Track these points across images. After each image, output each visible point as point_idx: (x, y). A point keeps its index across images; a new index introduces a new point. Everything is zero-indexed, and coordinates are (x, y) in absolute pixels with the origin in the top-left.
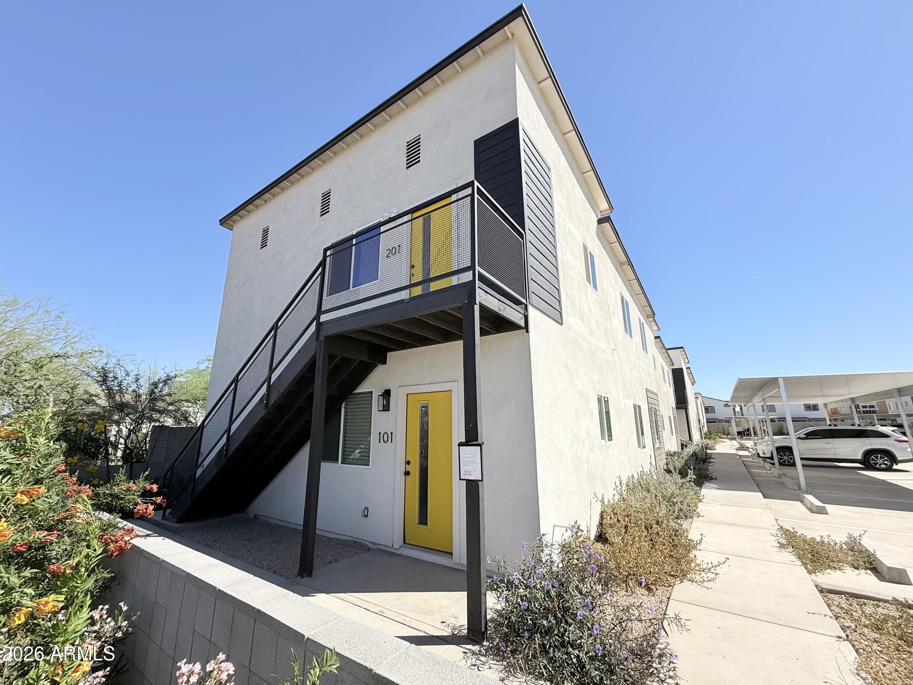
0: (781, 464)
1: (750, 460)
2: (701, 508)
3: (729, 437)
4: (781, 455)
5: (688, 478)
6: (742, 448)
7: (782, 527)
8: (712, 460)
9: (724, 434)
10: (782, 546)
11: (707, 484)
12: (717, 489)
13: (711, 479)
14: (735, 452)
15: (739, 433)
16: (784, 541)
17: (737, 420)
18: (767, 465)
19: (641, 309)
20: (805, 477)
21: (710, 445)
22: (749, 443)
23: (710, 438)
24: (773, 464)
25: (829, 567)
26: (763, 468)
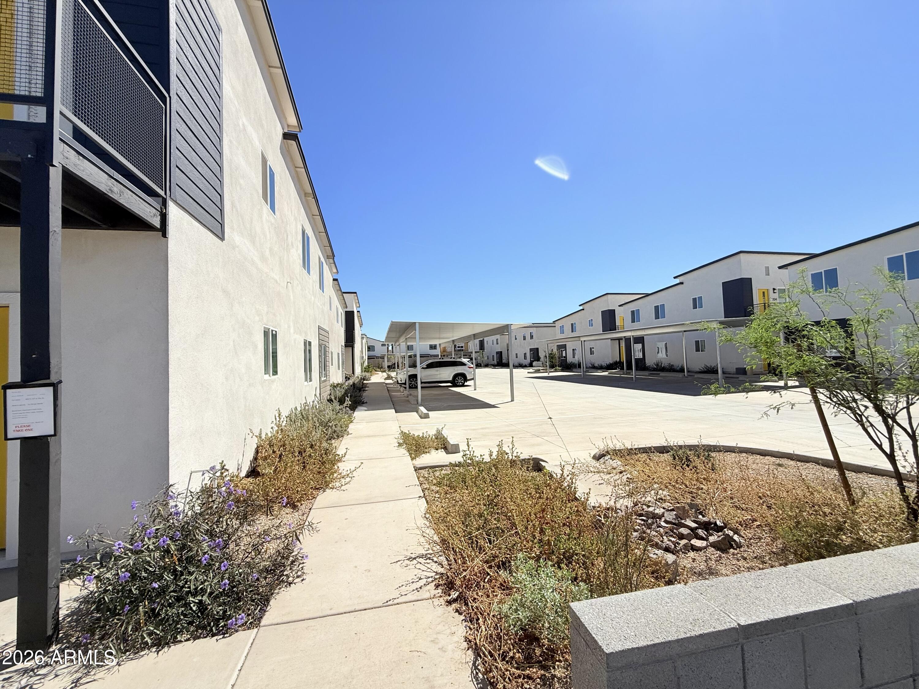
0: (410, 387)
1: (392, 386)
2: (352, 428)
3: (382, 370)
4: (411, 381)
5: (345, 405)
6: (389, 377)
7: (402, 432)
8: (366, 389)
9: (379, 368)
10: (400, 445)
11: (360, 408)
12: (366, 410)
13: (363, 403)
14: (383, 381)
15: (389, 367)
16: (401, 441)
17: (389, 356)
18: (402, 389)
19: (322, 248)
20: (422, 395)
21: (367, 377)
22: (393, 374)
23: (368, 372)
24: (405, 388)
25: (424, 453)
26: (399, 391)
